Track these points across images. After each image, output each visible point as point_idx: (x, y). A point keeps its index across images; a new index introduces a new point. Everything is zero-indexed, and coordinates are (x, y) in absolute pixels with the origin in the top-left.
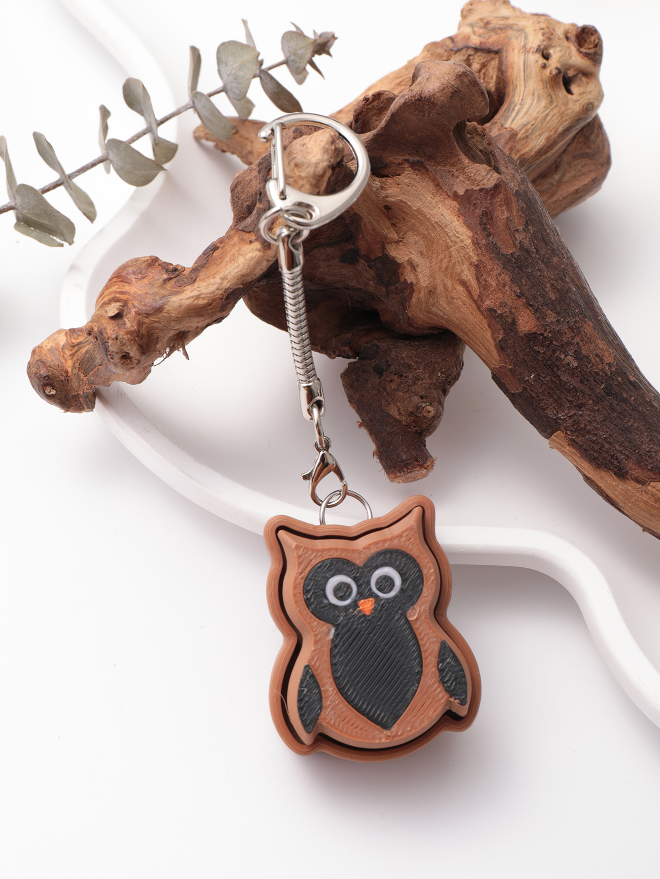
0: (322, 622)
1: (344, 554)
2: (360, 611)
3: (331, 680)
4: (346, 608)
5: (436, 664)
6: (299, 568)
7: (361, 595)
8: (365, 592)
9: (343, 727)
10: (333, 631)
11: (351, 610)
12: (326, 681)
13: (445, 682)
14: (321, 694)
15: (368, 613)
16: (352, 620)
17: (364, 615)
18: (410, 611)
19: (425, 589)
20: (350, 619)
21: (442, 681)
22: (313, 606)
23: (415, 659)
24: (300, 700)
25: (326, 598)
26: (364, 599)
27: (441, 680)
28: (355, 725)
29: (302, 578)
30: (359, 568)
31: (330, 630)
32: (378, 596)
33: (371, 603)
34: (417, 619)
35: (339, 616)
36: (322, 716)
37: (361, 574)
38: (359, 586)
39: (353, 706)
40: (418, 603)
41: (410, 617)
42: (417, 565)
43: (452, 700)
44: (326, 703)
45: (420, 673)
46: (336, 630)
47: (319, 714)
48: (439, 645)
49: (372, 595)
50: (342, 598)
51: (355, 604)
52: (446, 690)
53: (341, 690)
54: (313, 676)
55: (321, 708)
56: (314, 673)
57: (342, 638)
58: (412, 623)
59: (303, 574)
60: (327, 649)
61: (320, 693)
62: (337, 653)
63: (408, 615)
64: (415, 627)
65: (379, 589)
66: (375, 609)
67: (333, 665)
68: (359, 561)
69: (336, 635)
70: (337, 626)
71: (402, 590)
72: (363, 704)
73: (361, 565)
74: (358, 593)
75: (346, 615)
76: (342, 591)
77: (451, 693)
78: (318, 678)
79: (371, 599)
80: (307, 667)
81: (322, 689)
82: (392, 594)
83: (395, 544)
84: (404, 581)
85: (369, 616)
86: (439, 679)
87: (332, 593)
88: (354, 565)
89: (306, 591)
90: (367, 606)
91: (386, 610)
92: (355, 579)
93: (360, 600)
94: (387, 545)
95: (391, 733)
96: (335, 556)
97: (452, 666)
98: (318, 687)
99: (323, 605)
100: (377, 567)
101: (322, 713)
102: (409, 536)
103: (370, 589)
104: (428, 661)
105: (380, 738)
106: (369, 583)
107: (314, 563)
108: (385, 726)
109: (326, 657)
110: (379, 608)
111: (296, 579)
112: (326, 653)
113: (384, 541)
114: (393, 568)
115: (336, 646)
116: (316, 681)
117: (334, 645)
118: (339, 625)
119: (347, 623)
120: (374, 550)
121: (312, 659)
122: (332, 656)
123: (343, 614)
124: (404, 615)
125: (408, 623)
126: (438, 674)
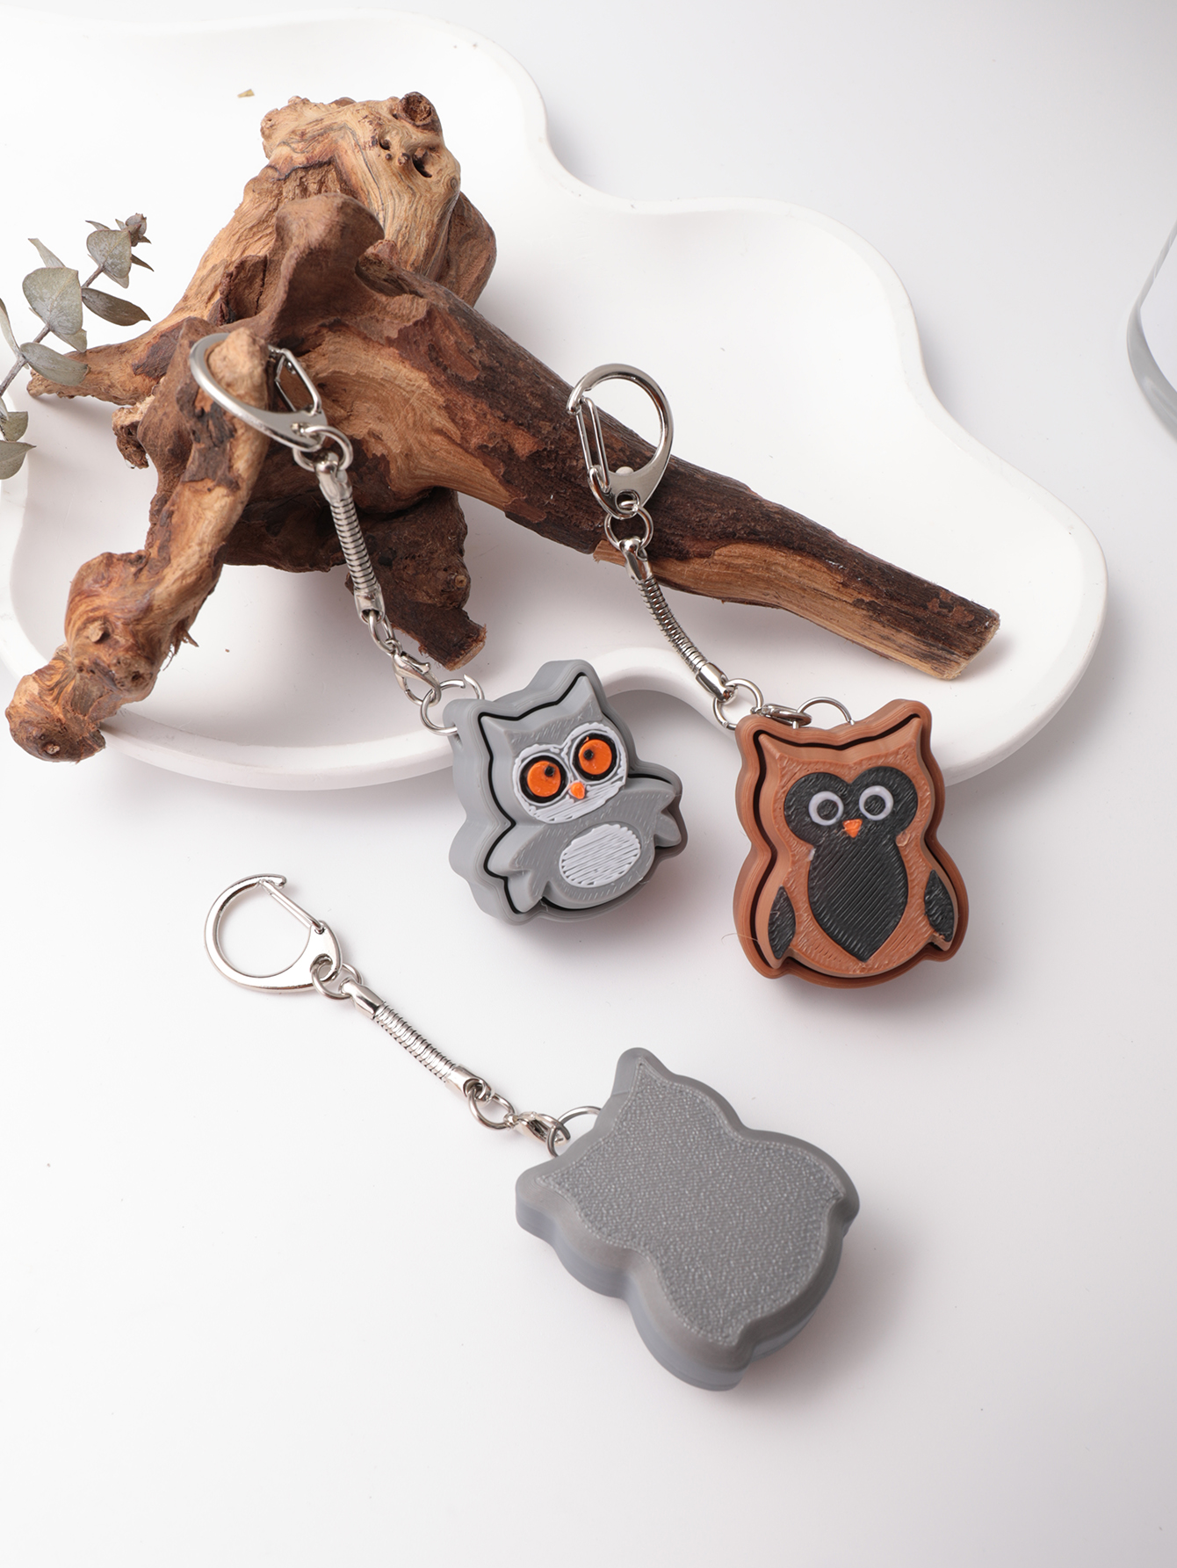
0: (802, 842)
1: (832, 769)
2: (845, 833)
3: (807, 905)
4: (829, 828)
5: (923, 895)
6: (781, 780)
7: (848, 815)
8: (851, 812)
9: (816, 955)
10: (813, 852)
11: (835, 831)
12: (800, 905)
13: (931, 916)
14: (794, 919)
15: (853, 836)
16: (834, 842)
17: (849, 838)
18: (899, 836)
19: (918, 813)
20: (833, 840)
21: (928, 914)
22: (794, 824)
23: (901, 888)
24: (771, 924)
25: (809, 816)
26: (849, 819)
27: (926, 913)
28: (829, 954)
29: (784, 792)
30: (848, 785)
31: (810, 851)
32: (866, 818)
33: (857, 824)
34: (906, 845)
35: (821, 837)
36: (794, 942)
37: (849, 792)
38: (845, 805)
39: (828, 934)
40: (908, 828)
41: (900, 843)
42: (912, 787)
43: (937, 935)
44: (800, 928)
45: (905, 903)
46: (816, 852)
47: (791, 940)
48: (928, 875)
49: (860, 816)
50: (827, 817)
51: (840, 825)
52: (931, 924)
53: (817, 917)
54: (787, 899)
55: (793, 934)
56: (789, 896)
57: (822, 860)
58: (901, 849)
59: (785, 788)
60: (804, 871)
61: (793, 917)
62: (815, 877)
63: (897, 840)
64: (903, 853)
65: (868, 810)
66: (861, 832)
67: (810, 889)
68: (849, 776)
69: (816, 857)
70: (818, 848)
71: (893, 813)
72: (839, 932)
73: (851, 782)
74: (844, 812)
75: (829, 836)
76: (827, 809)
77: (936, 927)
78: (793, 903)
79: (857, 820)
80: (782, 889)
81: (796, 914)
82: (882, 816)
83: (891, 761)
84: (896, 802)
85: (854, 839)
86: (924, 912)
87: (816, 811)
88: (842, 781)
89: (787, 807)
90: (853, 827)
91: (874, 833)
92: (842, 798)
93: (845, 820)
94: (880, 762)
95: (867, 966)
96: (822, 770)
97: (940, 899)
98: (793, 912)
99: (804, 823)
100: (867, 786)
101: (795, 939)
102: (906, 753)
103: (858, 810)
104: (915, 892)
105: (854, 969)
106: (857, 802)
107: (798, 776)
108: (861, 958)
109: (803, 880)
110: (866, 831)
111: (777, 793)
112: (803, 875)
113: (879, 757)
114: (886, 788)
115: (815, 869)
116: (790, 905)
117: (814, 866)
118: (820, 846)
119: (830, 844)
120: (866, 766)
121: (788, 881)
122: (810, 880)
123: (826, 834)
124: (893, 840)
125: (896, 847)
126: (923, 907)
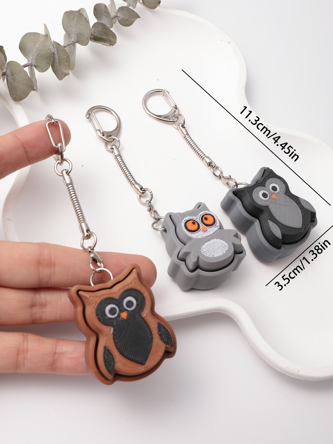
0: (107, 326)
1: (110, 296)
2: (122, 318)
3: (116, 350)
4: (116, 318)
5: (158, 333)
6: (92, 306)
8: (122, 310)
9: (125, 368)
10: (112, 329)
11: (118, 318)
12: (114, 351)
17: (124, 320)
18: (142, 313)
19: (146, 302)
20: (118, 322)
21: (162, 339)
23: (149, 333)
24: (105, 362)
25: (106, 316)
28: (130, 366)
32: (128, 310)
34: (146, 316)
35: (113, 322)
36: (116, 366)
37: (119, 302)
38: (119, 308)
39: (128, 358)
40: (145, 309)
41: (143, 316)
42: (141, 293)
43: (167, 346)
44: (116, 360)
45: (152, 338)
46: (114, 328)
47: (114, 366)
48: (157, 324)
49: (125, 310)
50: (113, 314)
51: (119, 316)
52: (164, 343)
53: (121, 353)
54: (108, 350)
55: (114, 363)
56: (108, 348)
57: (117, 331)
59: (95, 308)
60: (111, 337)
61: (113, 357)
62: (116, 338)
64: (146, 319)
65: (128, 307)
66: (128, 316)
67: (116, 343)
68: (117, 296)
69: (114, 331)
70: (113, 327)
71: (137, 305)
72: (132, 357)
73: (118, 299)
74: (120, 310)
75: (116, 321)
76: (112, 311)
77: (166, 343)
78: (111, 351)
79: (125, 312)
80: (105, 347)
81: (113, 355)
82: (133, 308)
83: (130, 286)
84: (137, 301)
85: (126, 319)
86: (160, 339)
87: (109, 313)
88: (115, 299)
89: (97, 315)
90: (124, 315)
91: (132, 315)
92: (117, 305)
93: (121, 313)
94: (127, 288)
95: (146, 366)
96: (106, 297)
97: (164, 332)
98: (111, 354)
99: (106, 319)
100: (125, 298)
102: (135, 282)
103: (124, 308)
104: (154, 332)
105: (142, 369)
106: (123, 305)
107: (98, 302)
108: (143, 364)
109: (112, 341)
111: (92, 310)
112: (111, 339)
113: (125, 286)
114: (132, 296)
117: (114, 335)
119: (118, 324)
120: (122, 291)
121: (106, 343)
122: (114, 340)
123: (115, 321)
124: (140, 316)
125: (143, 318)
126: (159, 337)
